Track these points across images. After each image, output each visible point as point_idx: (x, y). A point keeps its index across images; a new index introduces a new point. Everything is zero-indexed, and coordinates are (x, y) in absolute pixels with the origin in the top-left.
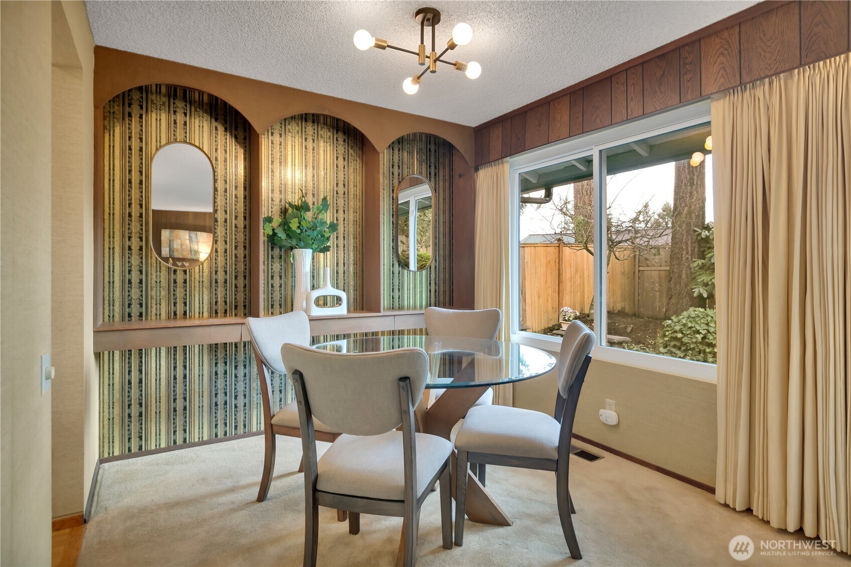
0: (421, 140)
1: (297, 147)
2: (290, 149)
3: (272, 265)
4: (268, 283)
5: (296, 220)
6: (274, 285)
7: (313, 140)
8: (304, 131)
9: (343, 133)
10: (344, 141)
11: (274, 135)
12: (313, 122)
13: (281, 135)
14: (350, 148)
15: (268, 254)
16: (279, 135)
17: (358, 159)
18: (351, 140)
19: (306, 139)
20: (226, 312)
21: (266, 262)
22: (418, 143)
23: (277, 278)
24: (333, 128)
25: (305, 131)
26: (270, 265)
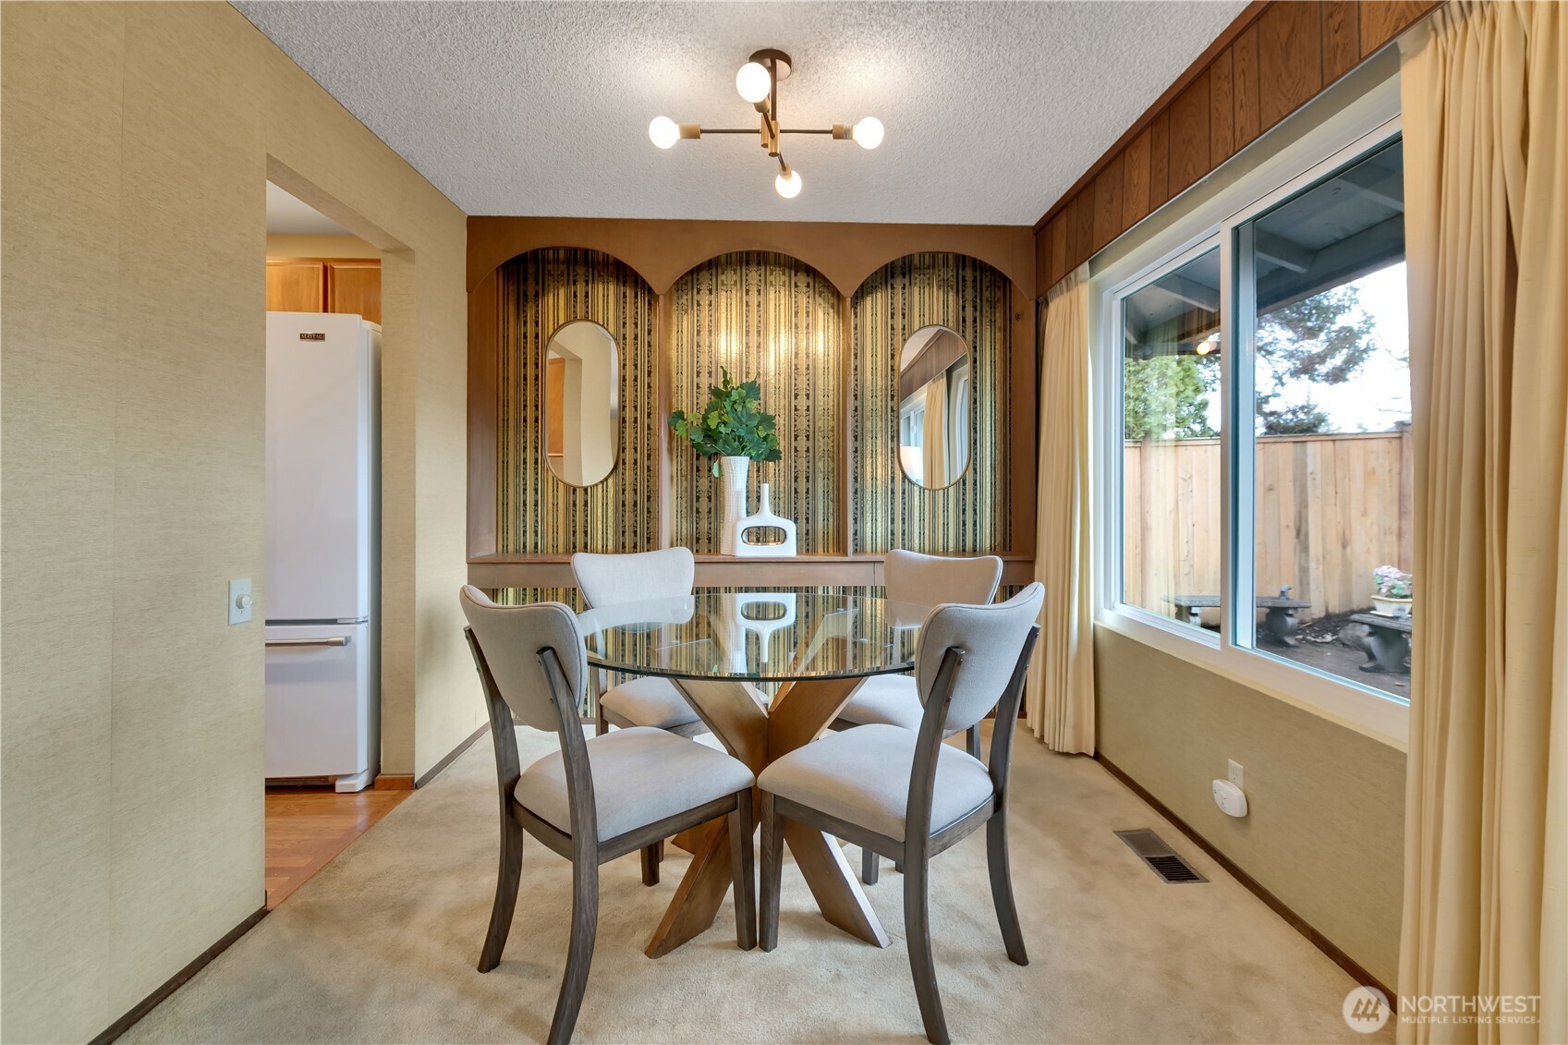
0: (946, 264)
1: (734, 306)
2: (723, 310)
3: (697, 481)
4: (692, 506)
5: (715, 414)
6: (700, 510)
7: (759, 291)
8: (744, 281)
9: (805, 274)
10: (808, 286)
11: (701, 292)
12: (759, 264)
13: (710, 291)
14: (817, 295)
15: (692, 464)
16: (708, 292)
17: (831, 311)
18: (819, 282)
19: (747, 291)
20: (635, 546)
21: (689, 477)
22: (939, 270)
23: (704, 500)
24: (790, 268)
25: (747, 280)
26: (695, 481)
